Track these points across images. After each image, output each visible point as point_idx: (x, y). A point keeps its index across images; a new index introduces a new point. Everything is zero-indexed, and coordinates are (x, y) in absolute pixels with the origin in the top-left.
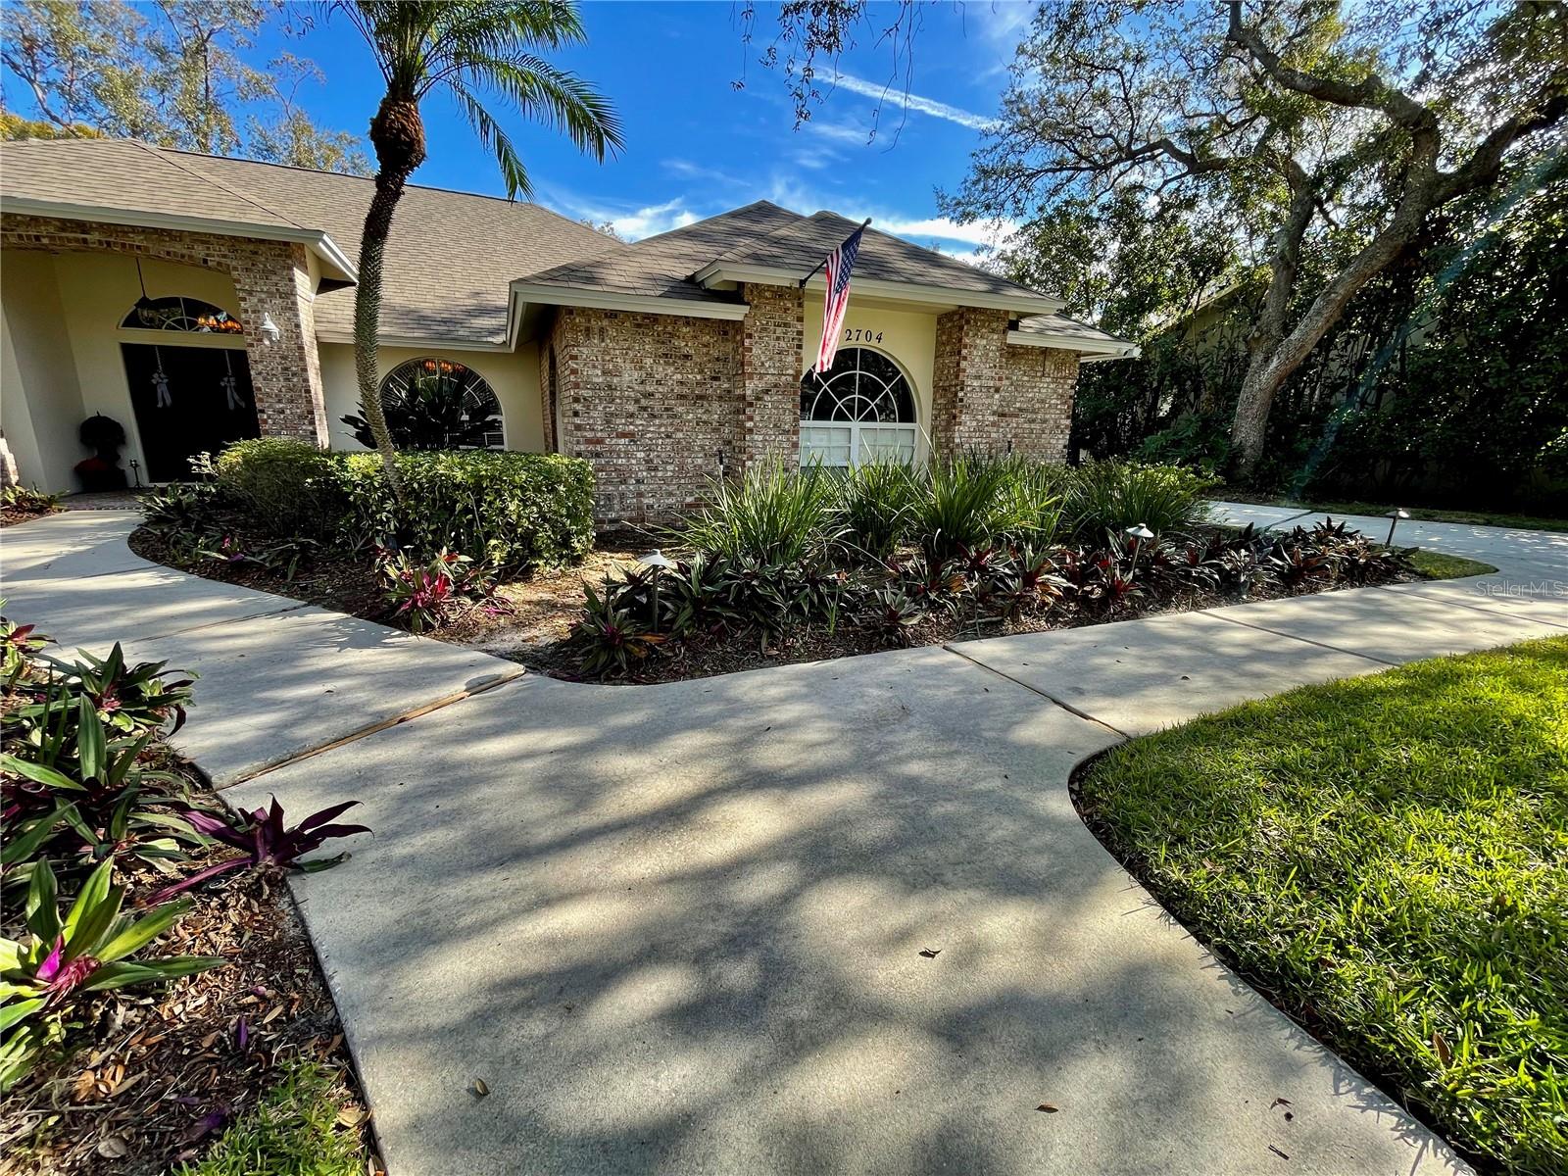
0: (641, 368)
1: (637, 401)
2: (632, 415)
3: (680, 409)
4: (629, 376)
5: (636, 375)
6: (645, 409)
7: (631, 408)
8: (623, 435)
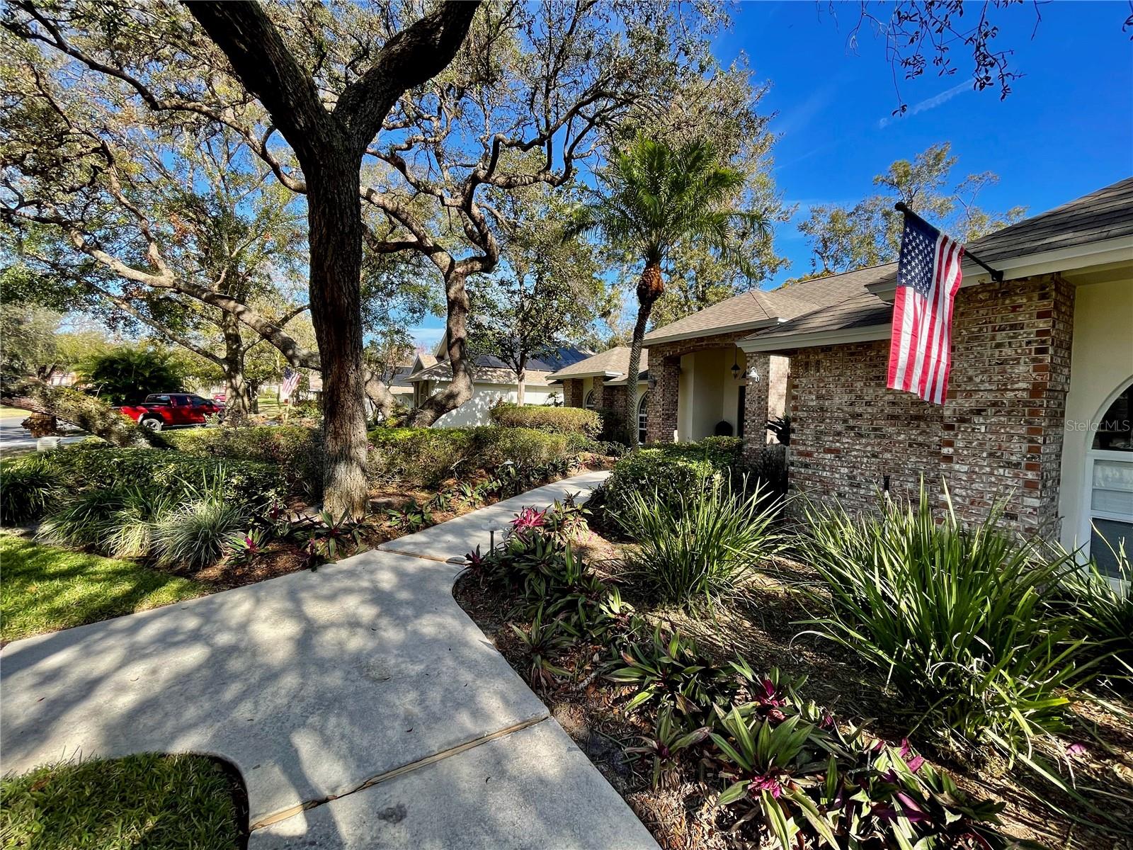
0: (851, 392)
1: (845, 421)
2: (839, 434)
3: (891, 430)
4: (840, 399)
5: (846, 398)
6: (852, 428)
7: (839, 427)
8: (829, 451)
